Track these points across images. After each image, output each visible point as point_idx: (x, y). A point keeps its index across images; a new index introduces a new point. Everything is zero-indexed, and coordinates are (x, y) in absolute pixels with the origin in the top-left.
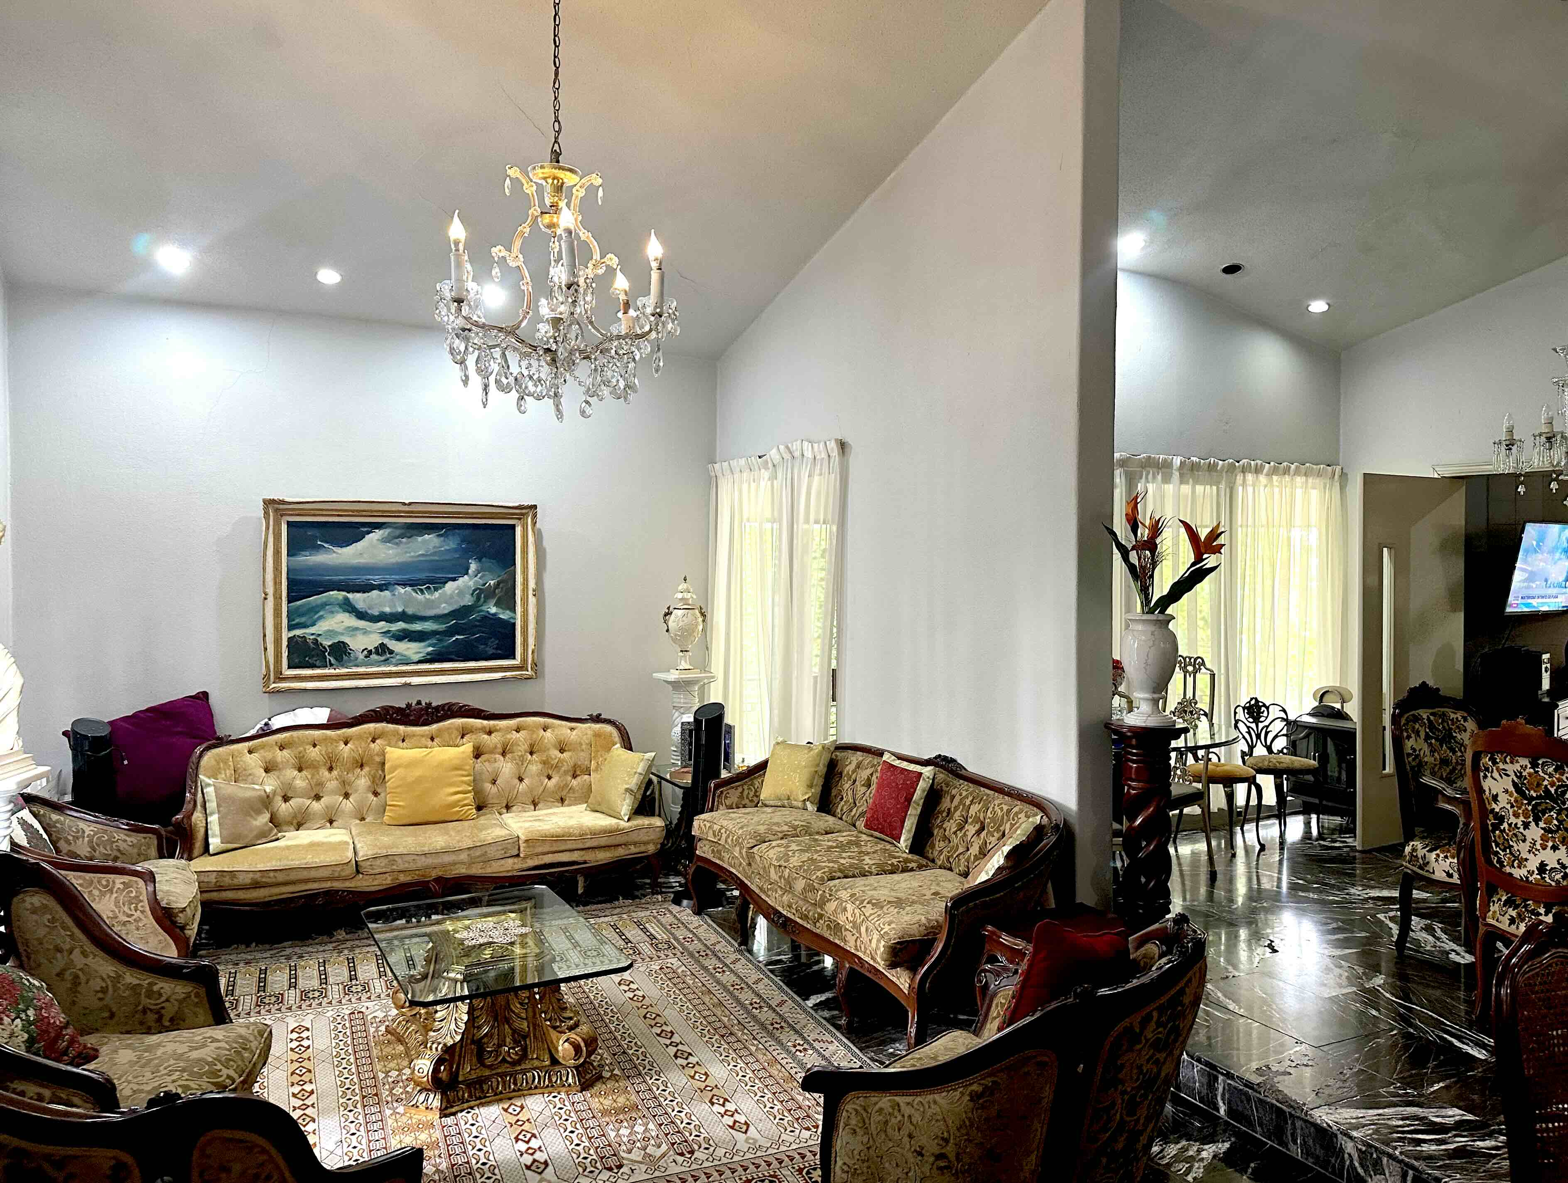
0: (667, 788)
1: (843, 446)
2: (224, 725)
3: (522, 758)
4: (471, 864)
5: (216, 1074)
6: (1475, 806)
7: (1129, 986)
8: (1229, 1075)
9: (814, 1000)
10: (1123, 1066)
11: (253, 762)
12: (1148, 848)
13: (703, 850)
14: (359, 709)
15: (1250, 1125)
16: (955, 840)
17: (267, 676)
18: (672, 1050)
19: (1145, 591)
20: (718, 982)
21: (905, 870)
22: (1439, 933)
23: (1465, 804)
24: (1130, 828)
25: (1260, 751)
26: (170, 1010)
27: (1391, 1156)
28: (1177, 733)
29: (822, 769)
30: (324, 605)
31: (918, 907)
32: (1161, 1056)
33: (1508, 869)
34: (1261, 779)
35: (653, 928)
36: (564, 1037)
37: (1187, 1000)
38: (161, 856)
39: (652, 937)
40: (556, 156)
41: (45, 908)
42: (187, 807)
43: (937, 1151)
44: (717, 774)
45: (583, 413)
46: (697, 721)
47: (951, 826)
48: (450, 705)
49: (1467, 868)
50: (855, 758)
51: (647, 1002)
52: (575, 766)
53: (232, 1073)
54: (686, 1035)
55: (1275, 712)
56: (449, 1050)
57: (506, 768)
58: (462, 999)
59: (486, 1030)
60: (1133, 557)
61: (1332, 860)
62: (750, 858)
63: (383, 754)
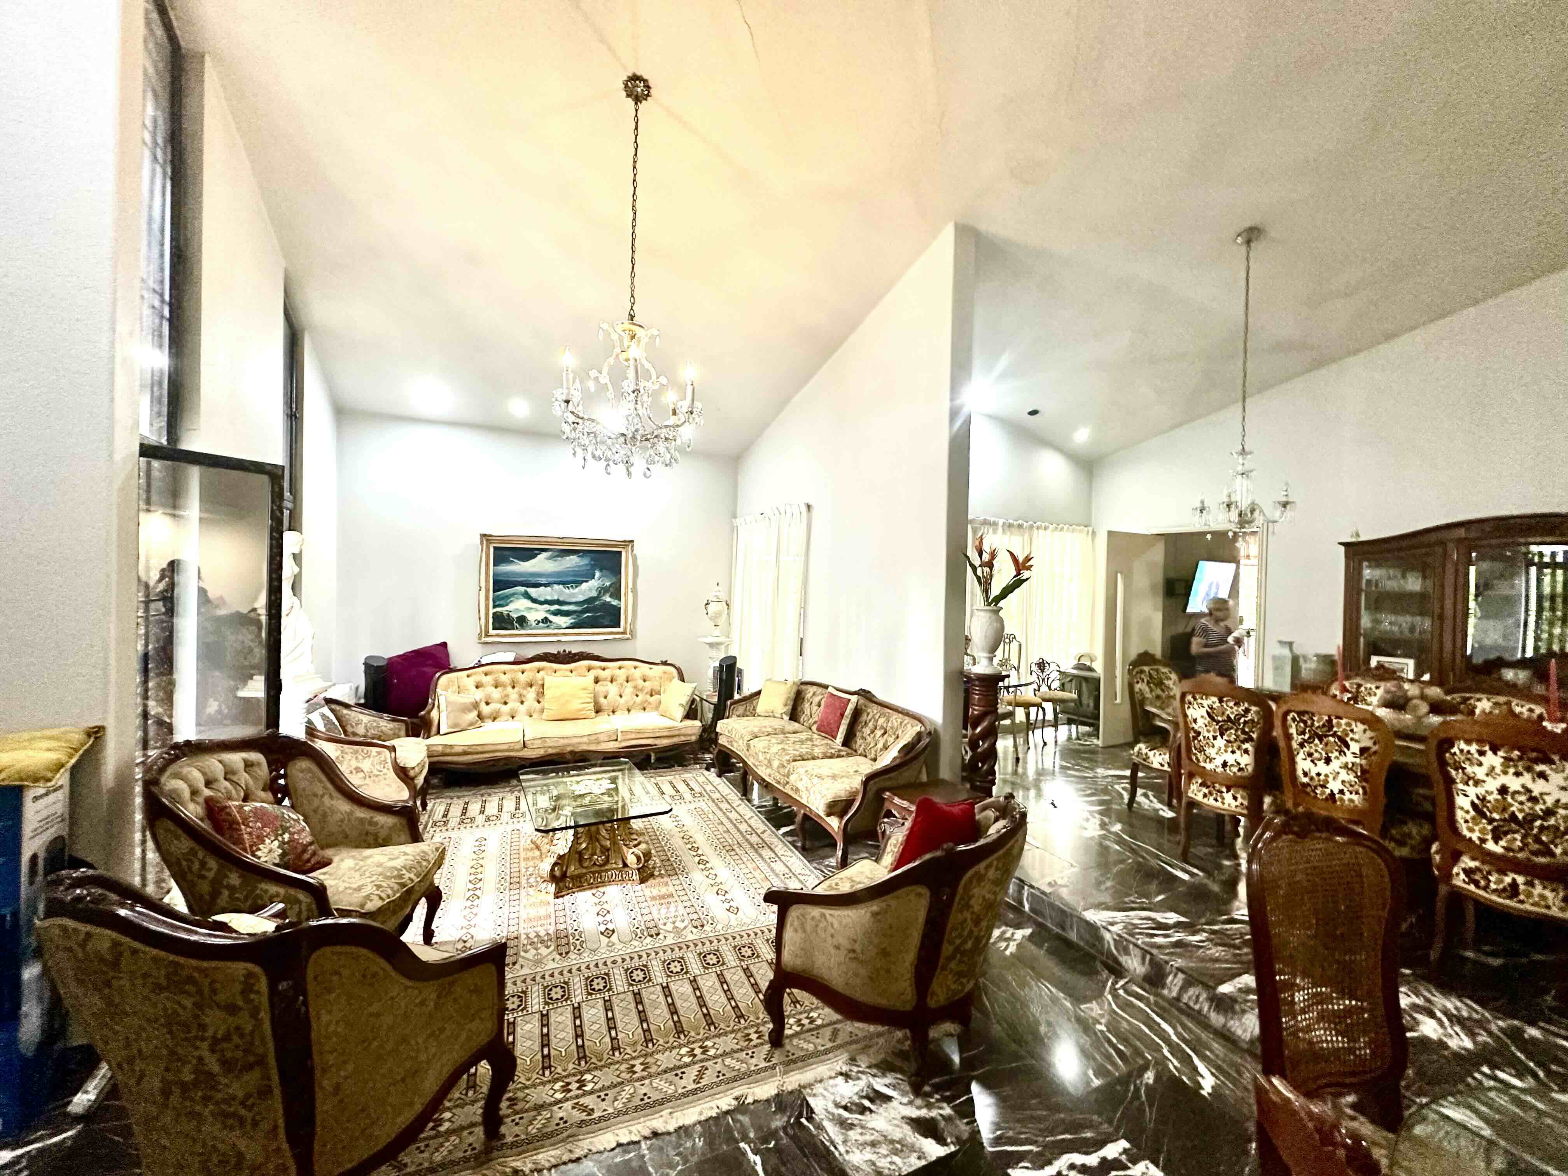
0: (705, 704)
1: (809, 507)
2: (455, 662)
3: (622, 685)
4: (589, 744)
5: (401, 876)
6: (1182, 725)
7: (978, 844)
8: (1032, 887)
9: (784, 830)
10: (973, 896)
11: (470, 683)
12: (983, 746)
13: (722, 741)
14: (531, 653)
15: (1044, 917)
16: (869, 739)
17: (480, 635)
18: (697, 859)
19: (986, 592)
20: (728, 818)
21: (839, 756)
22: (1152, 798)
23: (1176, 725)
24: (973, 734)
25: (1044, 688)
26: (383, 834)
27: (1136, 945)
28: (1003, 678)
29: (793, 695)
30: (514, 594)
31: (844, 779)
32: (998, 889)
33: (1202, 764)
34: (1045, 704)
35: (693, 784)
36: (631, 851)
37: (1015, 851)
38: (408, 736)
39: (692, 789)
40: (632, 317)
41: (310, 770)
42: (429, 707)
43: (849, 947)
44: (732, 697)
45: (645, 475)
46: (721, 666)
47: (867, 731)
48: (582, 653)
49: (1176, 762)
50: (812, 689)
51: (685, 829)
52: (652, 690)
53: (412, 876)
54: (707, 850)
55: (1053, 667)
56: (560, 857)
57: (613, 690)
58: (570, 827)
59: (584, 846)
60: (979, 572)
61: (1085, 752)
62: (748, 746)
63: (543, 680)
